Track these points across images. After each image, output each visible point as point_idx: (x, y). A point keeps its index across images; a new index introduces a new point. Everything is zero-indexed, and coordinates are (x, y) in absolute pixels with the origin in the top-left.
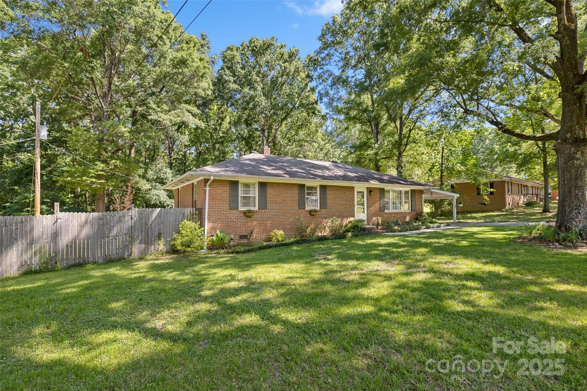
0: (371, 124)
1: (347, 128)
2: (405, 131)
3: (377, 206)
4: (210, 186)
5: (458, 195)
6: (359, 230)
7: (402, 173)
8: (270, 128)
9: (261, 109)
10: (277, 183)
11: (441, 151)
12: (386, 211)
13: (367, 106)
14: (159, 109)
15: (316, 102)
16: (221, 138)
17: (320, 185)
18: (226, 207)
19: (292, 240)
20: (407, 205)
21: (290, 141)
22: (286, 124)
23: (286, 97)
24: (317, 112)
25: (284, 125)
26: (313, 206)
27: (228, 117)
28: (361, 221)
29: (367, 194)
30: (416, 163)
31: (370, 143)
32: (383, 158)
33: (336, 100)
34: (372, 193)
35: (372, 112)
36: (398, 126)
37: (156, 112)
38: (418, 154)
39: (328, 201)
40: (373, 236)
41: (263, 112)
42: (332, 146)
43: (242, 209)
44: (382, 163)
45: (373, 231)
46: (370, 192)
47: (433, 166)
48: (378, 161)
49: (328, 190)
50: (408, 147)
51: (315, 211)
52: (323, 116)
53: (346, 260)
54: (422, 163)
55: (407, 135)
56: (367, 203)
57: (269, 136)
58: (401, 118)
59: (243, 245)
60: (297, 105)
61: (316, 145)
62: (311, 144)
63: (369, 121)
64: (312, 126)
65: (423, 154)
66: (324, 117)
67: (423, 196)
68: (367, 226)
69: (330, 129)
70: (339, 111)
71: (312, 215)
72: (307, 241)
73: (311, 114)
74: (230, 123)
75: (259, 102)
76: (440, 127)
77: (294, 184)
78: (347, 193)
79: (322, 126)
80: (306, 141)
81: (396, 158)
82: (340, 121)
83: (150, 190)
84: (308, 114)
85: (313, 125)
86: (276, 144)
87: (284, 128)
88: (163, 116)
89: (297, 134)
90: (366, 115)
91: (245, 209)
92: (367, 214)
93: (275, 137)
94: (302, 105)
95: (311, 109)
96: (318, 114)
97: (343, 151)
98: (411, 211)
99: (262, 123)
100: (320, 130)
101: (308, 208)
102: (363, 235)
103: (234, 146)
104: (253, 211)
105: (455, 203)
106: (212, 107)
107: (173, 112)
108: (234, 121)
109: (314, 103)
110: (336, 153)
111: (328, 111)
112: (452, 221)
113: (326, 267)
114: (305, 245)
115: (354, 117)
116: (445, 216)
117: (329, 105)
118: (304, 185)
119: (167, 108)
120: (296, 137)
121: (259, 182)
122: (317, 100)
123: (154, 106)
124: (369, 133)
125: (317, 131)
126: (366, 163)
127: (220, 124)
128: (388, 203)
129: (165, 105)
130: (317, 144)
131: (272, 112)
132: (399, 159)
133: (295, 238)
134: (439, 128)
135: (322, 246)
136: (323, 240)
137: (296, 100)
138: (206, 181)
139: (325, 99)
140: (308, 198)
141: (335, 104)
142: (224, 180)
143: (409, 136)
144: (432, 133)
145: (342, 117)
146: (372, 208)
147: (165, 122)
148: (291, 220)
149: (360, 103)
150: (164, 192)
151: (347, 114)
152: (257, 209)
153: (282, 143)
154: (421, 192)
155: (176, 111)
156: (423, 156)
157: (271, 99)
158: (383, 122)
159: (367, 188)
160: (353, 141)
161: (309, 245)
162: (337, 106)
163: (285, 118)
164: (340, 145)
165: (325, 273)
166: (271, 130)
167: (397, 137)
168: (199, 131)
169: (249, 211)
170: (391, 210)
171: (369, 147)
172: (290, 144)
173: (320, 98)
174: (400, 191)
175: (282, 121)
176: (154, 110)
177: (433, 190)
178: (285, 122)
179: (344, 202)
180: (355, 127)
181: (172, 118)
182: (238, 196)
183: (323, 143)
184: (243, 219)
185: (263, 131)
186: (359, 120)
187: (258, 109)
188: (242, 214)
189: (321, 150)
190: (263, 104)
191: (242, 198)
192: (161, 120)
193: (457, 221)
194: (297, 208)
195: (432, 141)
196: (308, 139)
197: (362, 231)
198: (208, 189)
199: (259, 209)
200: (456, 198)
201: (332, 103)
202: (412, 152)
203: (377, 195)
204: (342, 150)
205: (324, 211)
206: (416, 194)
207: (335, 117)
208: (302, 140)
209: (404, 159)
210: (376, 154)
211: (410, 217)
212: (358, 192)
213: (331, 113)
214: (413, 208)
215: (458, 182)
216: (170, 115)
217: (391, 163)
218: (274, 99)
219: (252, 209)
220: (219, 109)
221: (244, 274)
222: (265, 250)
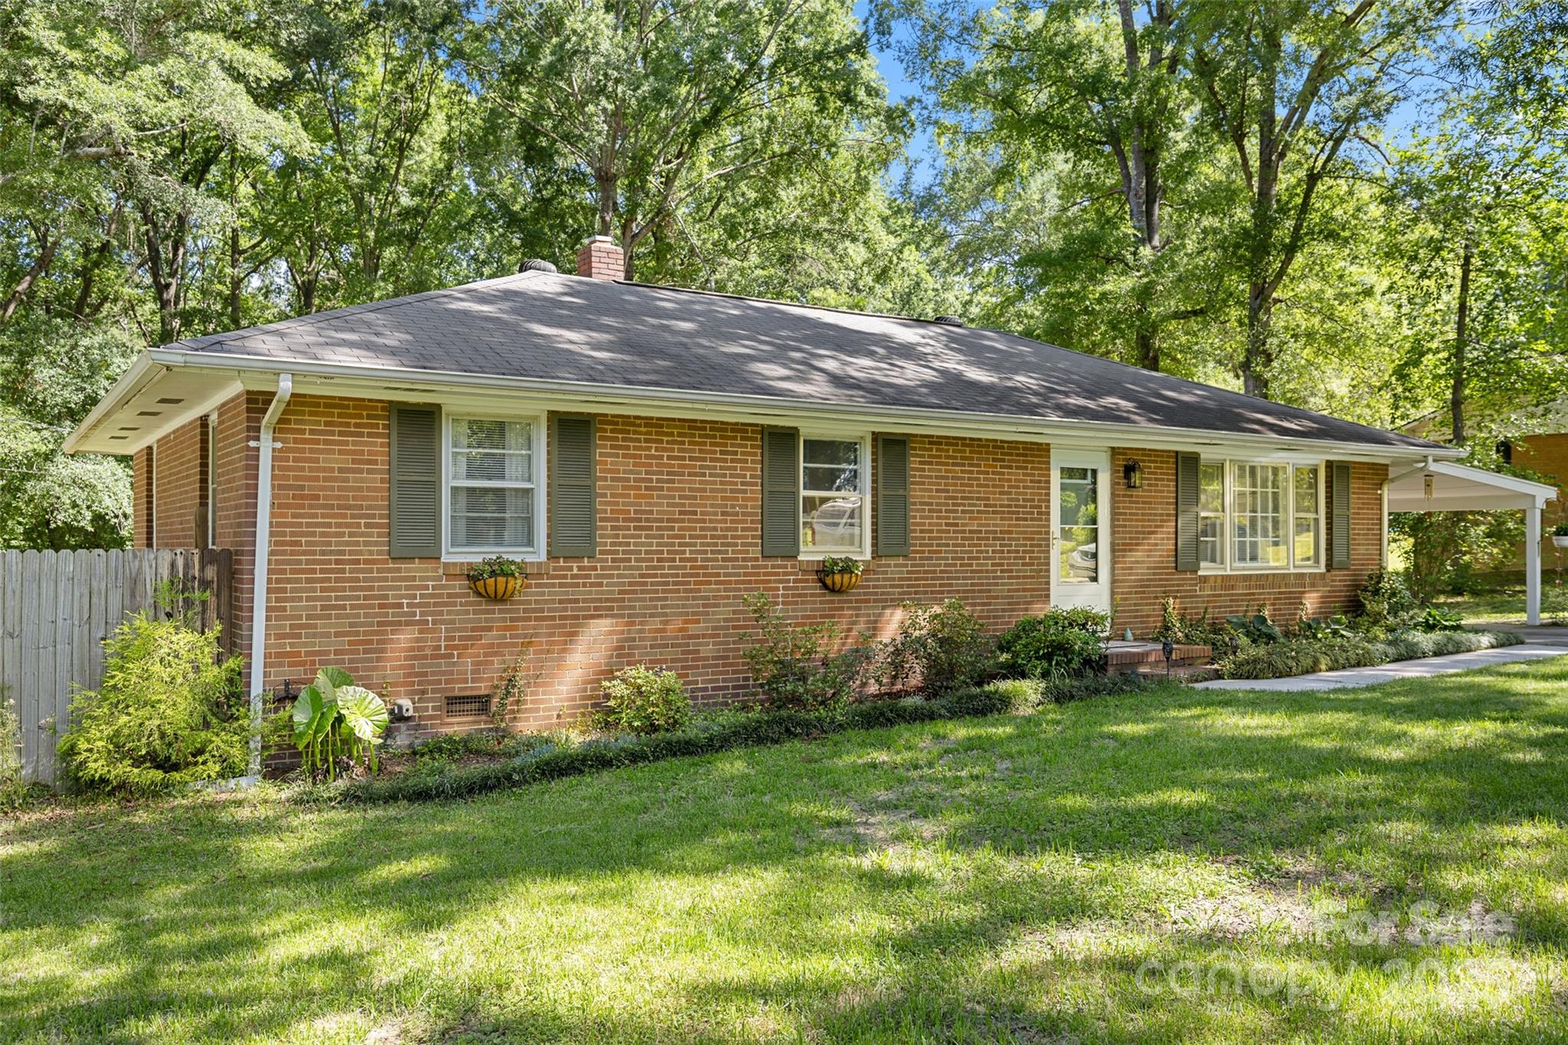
0: (1120, 153)
1: (1004, 173)
2: (1286, 181)
3: (1161, 543)
4: (281, 427)
5: (1552, 493)
6: (1075, 665)
7: (1266, 384)
8: (640, 168)
9: (596, 69)
10: (649, 422)
11: (1458, 282)
12: (1206, 569)
13: (1105, 66)
14: (74, 56)
15: (859, 46)
16: (407, 214)
17: (875, 436)
18: (373, 544)
19: (727, 718)
20: (1308, 538)
21: (733, 234)
22: (715, 153)
23: (713, 19)
24: (861, 94)
25: (704, 158)
26: (841, 540)
27: (440, 117)
28: (1084, 620)
29: (1114, 485)
30: (1331, 339)
31: (1117, 241)
32: (1177, 315)
33: (953, 32)
34: (1136, 478)
35: (1128, 91)
36: (1255, 164)
37: (63, 69)
38: (1342, 297)
39: (916, 518)
40: (1146, 698)
41: (602, 90)
42: (935, 263)
43: (458, 555)
44: (1174, 337)
45: (1143, 670)
46: (1129, 470)
47: (1417, 353)
48: (1155, 327)
49: (913, 462)
50: (1299, 259)
51: (848, 567)
52: (890, 115)
53: (1019, 853)
54: (1361, 339)
55: (1299, 201)
56: (1113, 526)
57: (633, 207)
58: (1267, 120)
59: (464, 749)
60: (766, 61)
61: (857, 253)
62: (833, 249)
63: (1114, 138)
64: (839, 161)
65: (1368, 292)
66: (896, 120)
67: (1387, 494)
68: (1116, 647)
69: (923, 179)
70: (968, 89)
71: (833, 590)
72: (807, 725)
73: (834, 104)
74: (446, 145)
75: (582, 37)
76: (1453, 164)
77: (740, 429)
78: (1015, 474)
79: (885, 163)
80: (808, 233)
81: (1234, 313)
82: (973, 139)
83: (48, 457)
84: (821, 102)
85: (844, 154)
86: (670, 247)
87: (704, 170)
88: (95, 88)
89: (765, 202)
90: (1097, 108)
91: (475, 556)
92: (1114, 581)
93: (662, 214)
94: (789, 59)
95: (835, 76)
96: (868, 101)
97: (981, 287)
98: (1329, 566)
99: (600, 140)
100: (875, 181)
101: (810, 553)
102: (1097, 691)
103: (475, 259)
104: (522, 566)
105: (1534, 530)
106: (359, 63)
107: (146, 71)
108: (470, 137)
109: (848, 49)
110: (950, 296)
111: (913, 90)
112: (1522, 617)
113: (909, 900)
114: (796, 748)
115: (1040, 119)
116: (1475, 593)
117: (923, 57)
118: (791, 434)
119: (118, 52)
120: (761, 214)
121: (552, 414)
122: (865, 34)
123: (52, 40)
124: (1110, 193)
125: (863, 186)
126: (1097, 336)
127: (402, 149)
128: (1211, 528)
129: (104, 35)
130: (862, 249)
131: (646, 88)
132: (1253, 317)
133: (745, 708)
134: (1446, 170)
135: (882, 756)
136: (891, 722)
137: (764, 32)
138: (257, 402)
139: (903, 32)
140: (810, 505)
141: (949, 52)
142: (359, 403)
143: (1305, 208)
144: (1418, 191)
145: (982, 118)
146: (1138, 555)
147: (106, 117)
148: (724, 612)
149: (1071, 47)
150: (120, 470)
151: (1007, 101)
152: (543, 557)
153: (695, 241)
154: (1379, 474)
155: (162, 68)
156: (1369, 305)
157: (640, 25)
158: (1179, 140)
159: (1114, 452)
160: (1034, 237)
161: (813, 749)
162: (960, 64)
163: (711, 122)
164: (967, 255)
165: (904, 947)
166: (644, 181)
167: (1243, 214)
168: (303, 182)
169: (499, 569)
170: (1231, 566)
171: (1109, 261)
172: (732, 245)
173: (879, 23)
174: (1275, 471)
175: (695, 135)
176: (53, 55)
177: (1433, 467)
178: (707, 144)
179: (997, 523)
180: (1042, 165)
181: (140, 99)
182: (432, 486)
183: (893, 242)
184: (466, 611)
185: (605, 180)
186: (1062, 128)
187: (579, 76)
188: (459, 585)
189: (882, 276)
190: (605, 46)
191: (463, 499)
192: (84, 107)
193: (1545, 616)
194: (755, 552)
195: (1414, 235)
196: (823, 222)
197: (1089, 673)
198: (266, 445)
199: (552, 556)
200: (1540, 504)
201: (936, 49)
202: (1316, 286)
203: (1157, 487)
204: (978, 280)
205: (894, 567)
206: (1354, 485)
207: (948, 119)
208: (793, 229)
209: (1278, 320)
210: (1145, 294)
211: (1324, 601)
212: (1068, 472)
213: (930, 99)
214: (1339, 556)
215: (1536, 427)
216: (131, 87)
217: (1211, 339)
218: (660, 28)
219: (515, 555)
220: (398, 76)
221: (413, 952)
222: (573, 780)
